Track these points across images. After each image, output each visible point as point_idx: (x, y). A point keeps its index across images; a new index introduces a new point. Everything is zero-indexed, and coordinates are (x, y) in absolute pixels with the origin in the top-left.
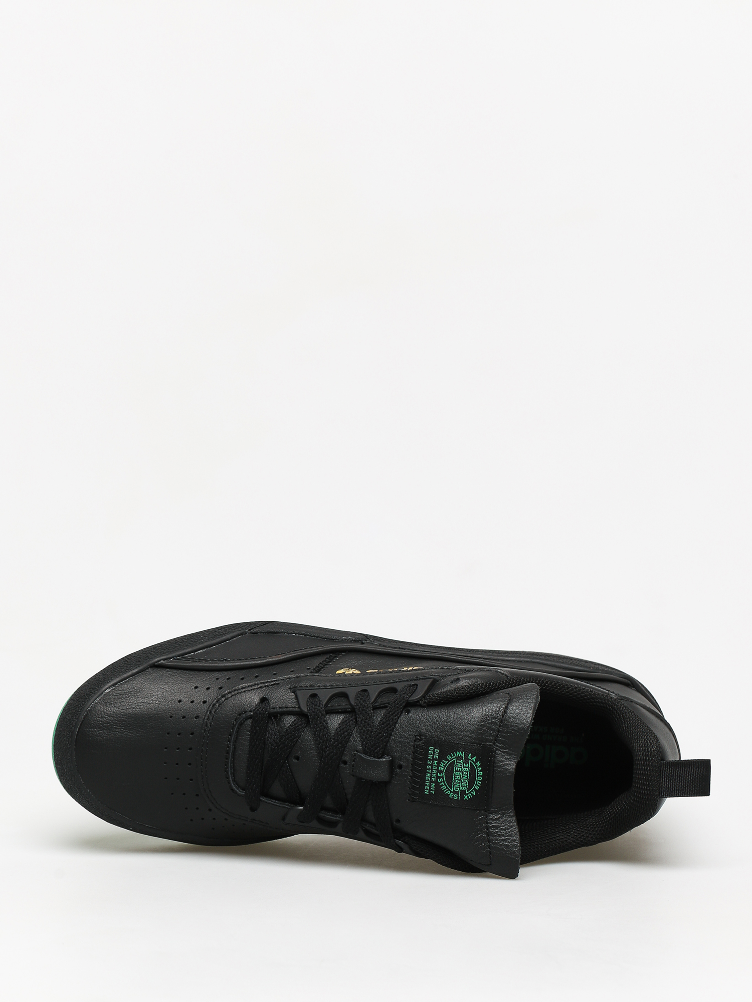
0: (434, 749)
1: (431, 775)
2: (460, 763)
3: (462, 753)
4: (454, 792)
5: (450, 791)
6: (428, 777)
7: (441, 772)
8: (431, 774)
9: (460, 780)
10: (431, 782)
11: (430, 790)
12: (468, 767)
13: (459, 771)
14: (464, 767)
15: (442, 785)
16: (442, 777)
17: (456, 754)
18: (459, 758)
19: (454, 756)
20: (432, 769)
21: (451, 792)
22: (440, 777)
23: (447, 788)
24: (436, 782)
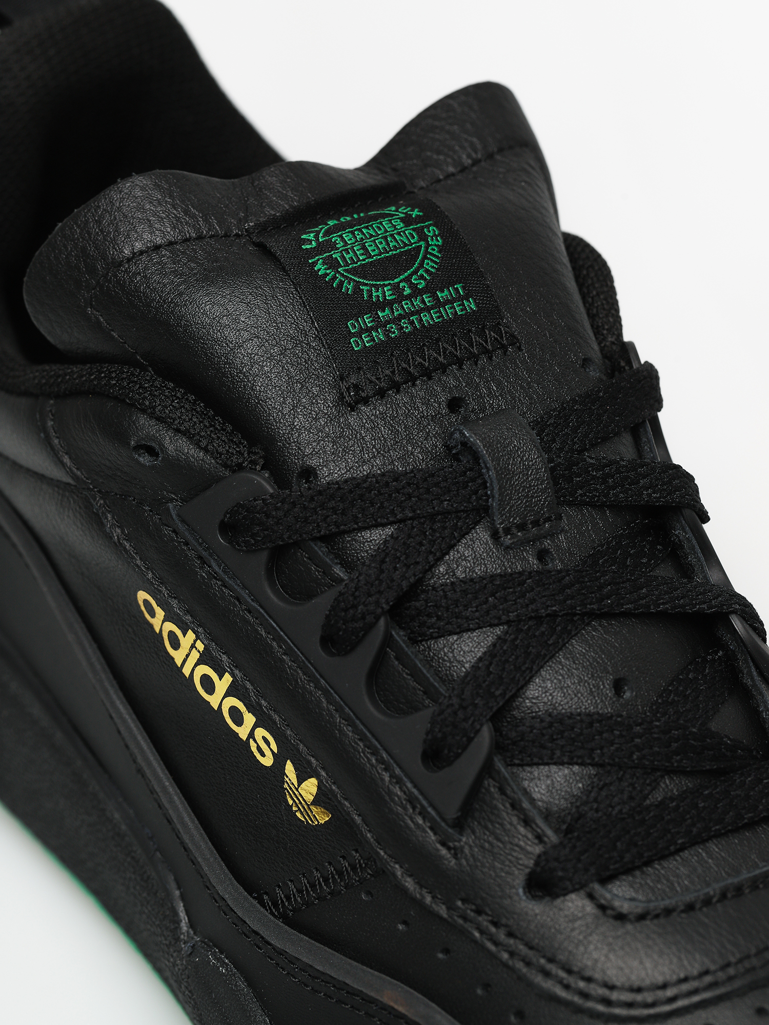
0: (354, 335)
1: (422, 310)
2: (343, 257)
3: (315, 263)
4: (423, 237)
5: (427, 248)
6: (432, 318)
7: (396, 288)
8: (418, 312)
9: (385, 238)
10: (438, 304)
11: (460, 298)
12: (341, 236)
13: (364, 247)
14: (346, 244)
15: (427, 271)
16: (408, 280)
17: (328, 275)
18: (332, 264)
19: (334, 278)
20: (406, 316)
21: (428, 245)
22: (413, 287)
23: (425, 258)
24: (431, 289)
